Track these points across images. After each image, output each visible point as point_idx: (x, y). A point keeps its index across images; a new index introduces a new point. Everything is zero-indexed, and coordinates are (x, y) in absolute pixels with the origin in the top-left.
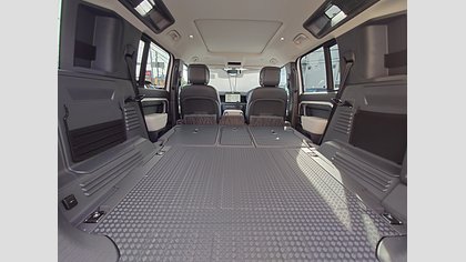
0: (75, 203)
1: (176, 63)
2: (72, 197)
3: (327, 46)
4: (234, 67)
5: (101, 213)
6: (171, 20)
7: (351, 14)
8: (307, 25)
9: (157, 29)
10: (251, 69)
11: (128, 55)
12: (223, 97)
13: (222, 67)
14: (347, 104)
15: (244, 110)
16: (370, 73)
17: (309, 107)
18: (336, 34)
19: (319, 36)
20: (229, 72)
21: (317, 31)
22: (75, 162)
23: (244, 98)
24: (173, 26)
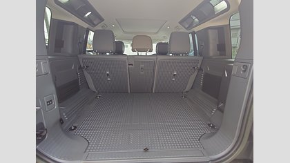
0: (63, 123)
3: (193, 34)
5: (75, 127)
6: (102, 20)
8: (181, 23)
9: (94, 24)
16: (211, 54)
18: (196, 29)
19: (188, 29)
21: (187, 26)
24: (103, 22)
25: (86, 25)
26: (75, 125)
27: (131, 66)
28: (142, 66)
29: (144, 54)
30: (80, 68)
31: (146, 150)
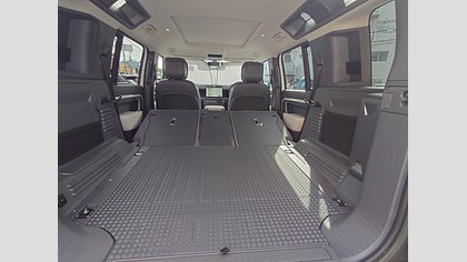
0: (65, 202)
1: (150, 55)
3: (304, 46)
4: (214, 60)
5: (90, 210)
6: (146, 16)
7: (320, 23)
8: (284, 26)
9: (131, 24)
10: (233, 61)
11: (102, 55)
12: (203, 91)
13: (202, 58)
14: (318, 105)
15: (226, 106)
16: (336, 78)
17: (290, 104)
18: (310, 37)
19: (296, 37)
20: (209, 64)
21: (294, 33)
23: (226, 92)
24: (148, 22)
25: (116, 25)
26: (91, 205)
30: (105, 101)
31: (225, 251)
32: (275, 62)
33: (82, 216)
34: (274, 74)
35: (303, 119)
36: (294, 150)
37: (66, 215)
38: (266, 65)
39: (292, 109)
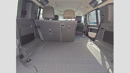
0: (23, 57)
2: (22, 55)
5: (30, 60)
6: (48, 2)
8: (90, 4)
9: (44, 5)
11: (35, 13)
14: (102, 29)
18: (99, 7)
21: (93, 6)
22: (22, 45)
24: (48, 4)
25: (39, 5)
26: (30, 58)
27: (63, 26)
28: (69, 26)
29: (70, 20)
30: (35, 27)
32: (86, 16)
33: (28, 61)
34: (85, 20)
35: (96, 34)
36: (93, 44)
37: (23, 61)
38: (83, 17)
39: (91, 30)
